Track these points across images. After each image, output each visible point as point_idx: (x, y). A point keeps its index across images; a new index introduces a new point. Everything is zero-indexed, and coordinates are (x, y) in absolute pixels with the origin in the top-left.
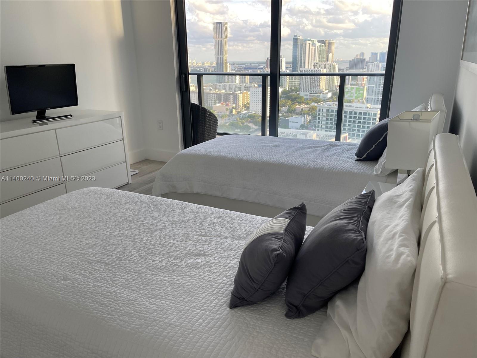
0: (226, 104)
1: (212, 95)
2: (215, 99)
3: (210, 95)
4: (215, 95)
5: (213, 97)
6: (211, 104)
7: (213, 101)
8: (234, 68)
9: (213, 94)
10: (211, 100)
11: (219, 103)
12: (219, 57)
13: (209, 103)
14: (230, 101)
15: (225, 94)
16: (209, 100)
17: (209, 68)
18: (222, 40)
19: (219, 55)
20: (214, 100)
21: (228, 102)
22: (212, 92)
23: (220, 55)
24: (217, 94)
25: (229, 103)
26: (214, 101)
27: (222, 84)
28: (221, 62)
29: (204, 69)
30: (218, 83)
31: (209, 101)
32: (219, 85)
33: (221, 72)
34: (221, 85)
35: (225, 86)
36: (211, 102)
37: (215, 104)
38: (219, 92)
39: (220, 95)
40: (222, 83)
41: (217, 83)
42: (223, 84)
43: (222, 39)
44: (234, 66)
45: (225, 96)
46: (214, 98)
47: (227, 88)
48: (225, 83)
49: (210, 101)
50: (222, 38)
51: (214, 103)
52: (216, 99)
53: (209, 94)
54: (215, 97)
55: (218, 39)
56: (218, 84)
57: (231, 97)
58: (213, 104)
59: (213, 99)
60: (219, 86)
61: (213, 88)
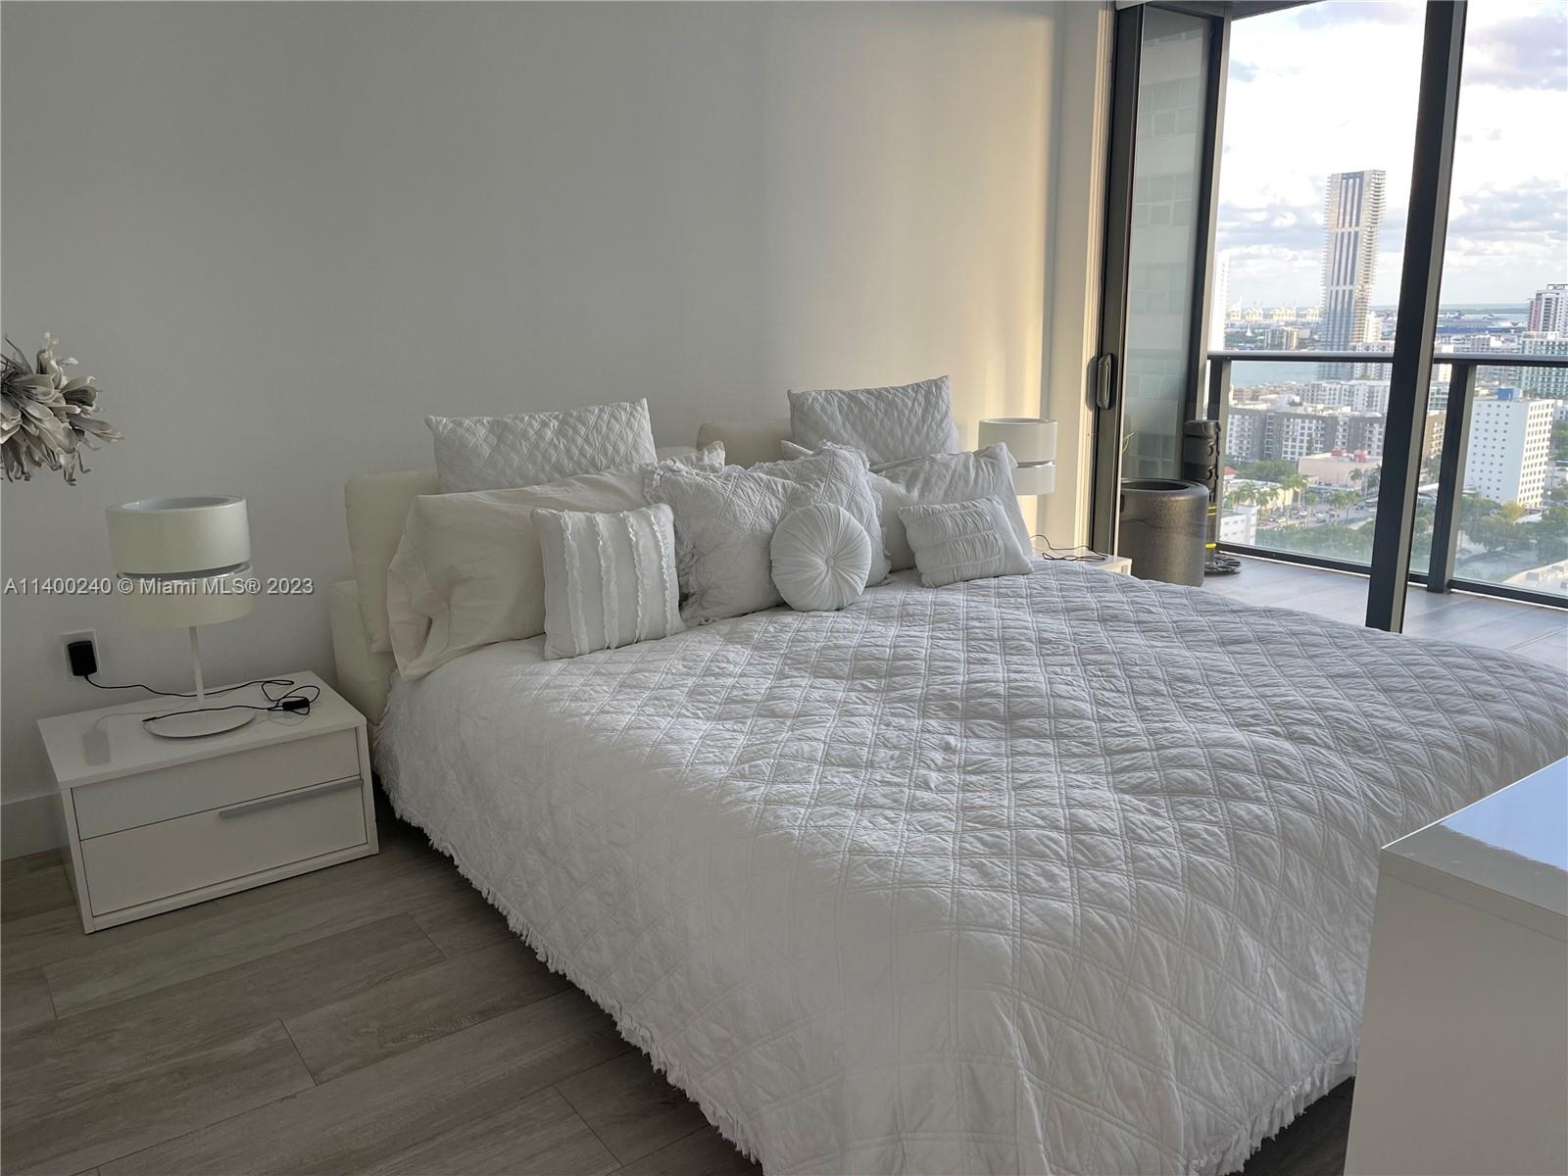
0: (1352, 455)
1: (1300, 420)
2: (1310, 435)
3: (1292, 420)
4: (1311, 422)
5: (1303, 428)
6: (1293, 453)
7: (1302, 441)
8: (1389, 327)
9: (1303, 417)
10: (1294, 440)
11: (1324, 450)
12: (1337, 292)
13: (1284, 449)
14: (1369, 446)
15: (1353, 419)
16: (1287, 440)
17: (1289, 329)
18: (1356, 233)
19: (1338, 284)
20: (1306, 438)
21: (1362, 448)
22: (1300, 410)
23: (1345, 283)
24: (1318, 418)
25: (1366, 452)
26: (1305, 445)
27: (1342, 382)
28: (1345, 307)
29: (1274, 333)
30: (1323, 378)
31: (1284, 443)
32: (1328, 386)
34: (1335, 390)
35: (1351, 393)
36: (1293, 447)
37: (1307, 454)
38: (1330, 412)
39: (1329, 425)
40: (1339, 379)
41: (1319, 378)
42: (1345, 384)
43: (1357, 229)
44: (1390, 322)
45: (1350, 428)
46: (1306, 432)
47: (1360, 400)
48: (1351, 379)
49: (1290, 443)
50: (1357, 224)
51: (1304, 451)
52: (1314, 435)
53: (1288, 420)
54: (1310, 429)
55: (1344, 230)
56: (1324, 384)
57: (1376, 432)
58: (1300, 454)
59: (1302, 434)
60: (1328, 392)
61: (1302, 399)
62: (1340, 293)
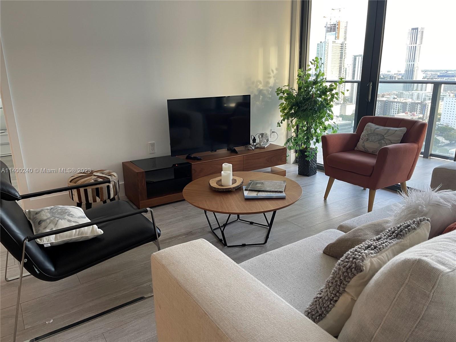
0: (411, 114)
1: (396, 103)
3: (393, 103)
4: (399, 104)
5: (396, 106)
6: (393, 113)
7: (396, 109)
8: (425, 75)
9: (397, 102)
10: (394, 109)
11: (403, 112)
12: (409, 64)
13: (391, 112)
14: (417, 111)
15: (412, 103)
16: (392, 109)
17: (395, 76)
18: (416, 46)
19: (410, 62)
20: (397, 109)
21: (414, 112)
22: (396, 100)
23: (412, 62)
24: (401, 103)
25: (415, 113)
26: (397, 111)
28: (412, 69)
29: (390, 77)
30: (404, 90)
31: (391, 110)
32: (405, 93)
33: (410, 79)
34: (407, 94)
35: (412, 95)
36: (394, 111)
37: (398, 114)
38: (405, 101)
39: (405, 104)
40: (409, 91)
41: (403, 91)
42: (411, 92)
43: (416, 45)
44: (426, 74)
45: (411, 105)
46: (397, 107)
47: (415, 97)
48: (413, 90)
49: (393, 110)
50: (416, 44)
51: (397, 113)
52: (400, 108)
53: (392, 103)
54: (399, 106)
55: (412, 45)
56: (404, 92)
57: (419, 107)
58: (395, 113)
60: (405, 95)
61: (397, 97)
62: (410, 65)
